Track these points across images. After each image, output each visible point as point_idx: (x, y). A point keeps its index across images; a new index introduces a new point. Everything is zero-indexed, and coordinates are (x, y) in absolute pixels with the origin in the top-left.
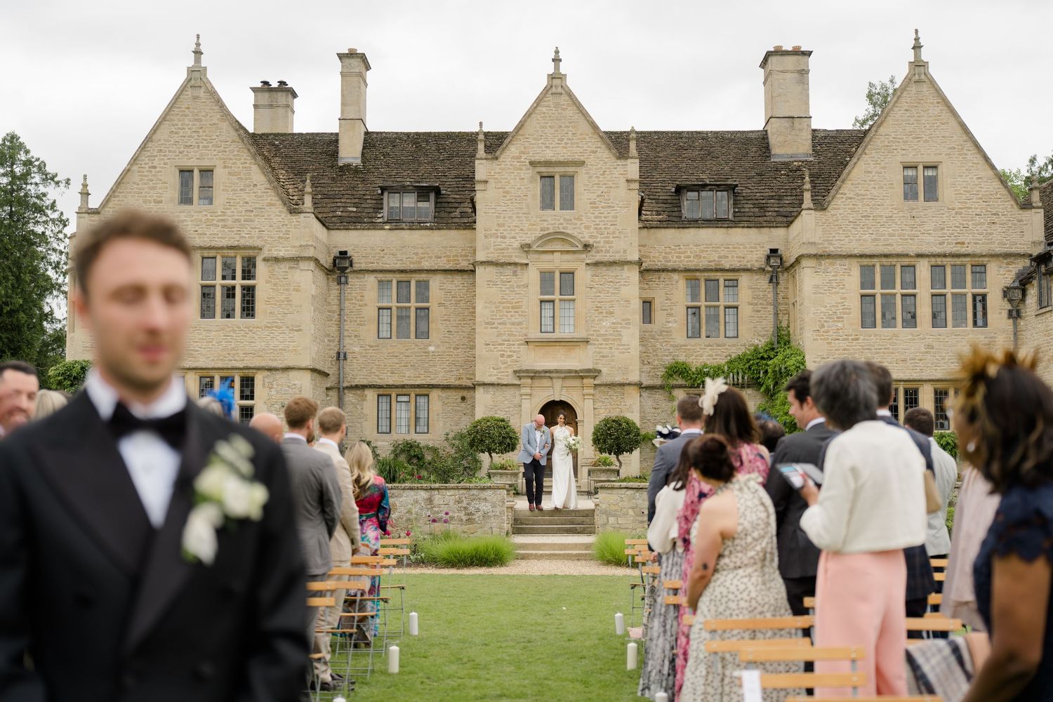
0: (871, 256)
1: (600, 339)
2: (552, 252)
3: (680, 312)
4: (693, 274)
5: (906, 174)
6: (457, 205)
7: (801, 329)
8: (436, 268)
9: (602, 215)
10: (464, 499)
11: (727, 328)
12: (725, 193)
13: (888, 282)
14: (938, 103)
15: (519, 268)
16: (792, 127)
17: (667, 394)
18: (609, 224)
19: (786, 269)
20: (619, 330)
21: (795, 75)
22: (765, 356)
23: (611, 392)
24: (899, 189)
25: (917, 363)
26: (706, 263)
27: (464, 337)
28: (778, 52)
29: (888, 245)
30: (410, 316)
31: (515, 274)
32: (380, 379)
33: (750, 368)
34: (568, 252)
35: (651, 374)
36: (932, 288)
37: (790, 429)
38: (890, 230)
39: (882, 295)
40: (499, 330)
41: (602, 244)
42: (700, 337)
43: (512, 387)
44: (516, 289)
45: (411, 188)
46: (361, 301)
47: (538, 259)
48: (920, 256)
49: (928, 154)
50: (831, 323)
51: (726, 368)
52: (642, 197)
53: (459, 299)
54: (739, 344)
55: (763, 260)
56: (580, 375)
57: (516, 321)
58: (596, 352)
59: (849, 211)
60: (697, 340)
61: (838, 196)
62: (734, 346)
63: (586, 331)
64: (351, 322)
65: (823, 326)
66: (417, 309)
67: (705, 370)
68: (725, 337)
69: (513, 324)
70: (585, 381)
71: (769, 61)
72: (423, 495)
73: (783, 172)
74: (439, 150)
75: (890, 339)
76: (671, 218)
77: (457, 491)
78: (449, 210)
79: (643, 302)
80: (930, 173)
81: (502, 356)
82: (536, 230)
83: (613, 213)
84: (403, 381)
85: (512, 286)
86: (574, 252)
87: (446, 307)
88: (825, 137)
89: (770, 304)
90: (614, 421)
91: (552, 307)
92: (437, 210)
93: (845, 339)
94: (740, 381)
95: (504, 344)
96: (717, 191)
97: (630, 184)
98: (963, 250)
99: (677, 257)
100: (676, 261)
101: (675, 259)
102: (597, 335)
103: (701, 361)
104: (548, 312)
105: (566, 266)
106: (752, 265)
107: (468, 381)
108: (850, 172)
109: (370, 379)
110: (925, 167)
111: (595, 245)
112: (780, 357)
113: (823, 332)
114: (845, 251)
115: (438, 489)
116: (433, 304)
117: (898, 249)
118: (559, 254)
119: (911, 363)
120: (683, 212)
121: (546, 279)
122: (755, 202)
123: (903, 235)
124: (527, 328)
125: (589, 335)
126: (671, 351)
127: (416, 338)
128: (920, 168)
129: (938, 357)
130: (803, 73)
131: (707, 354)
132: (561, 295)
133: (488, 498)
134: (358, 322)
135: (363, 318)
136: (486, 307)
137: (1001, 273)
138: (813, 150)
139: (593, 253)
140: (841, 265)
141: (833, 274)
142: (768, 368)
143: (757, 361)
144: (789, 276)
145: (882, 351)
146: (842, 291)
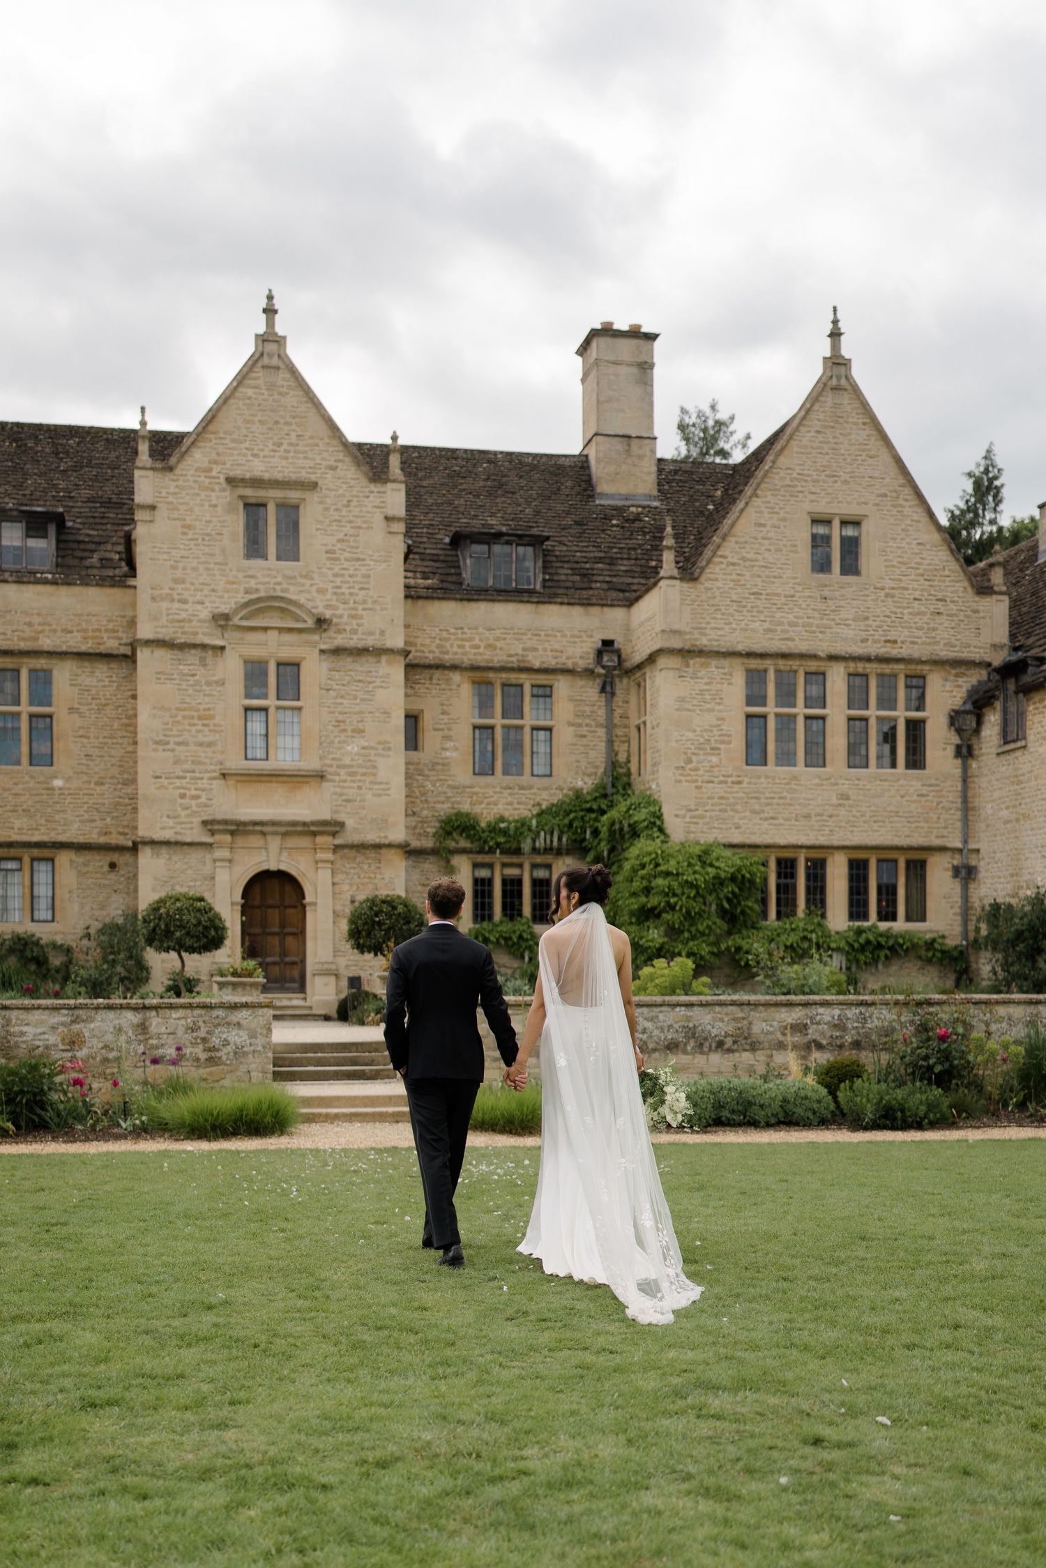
0: (763, 656)
1: (342, 772)
2: (265, 629)
3: (463, 734)
4: (484, 674)
5: (815, 531)
6: (93, 547)
7: (655, 765)
8: (64, 648)
9: (347, 573)
10: (201, 1023)
11: (535, 761)
12: (530, 550)
13: (786, 696)
14: (864, 424)
15: (210, 652)
16: (628, 451)
17: (443, 863)
18: (357, 587)
19: (628, 673)
20: (373, 758)
21: (634, 370)
22: (595, 807)
23: (360, 858)
24: (804, 554)
25: (826, 821)
26: (505, 658)
27: (113, 765)
28: (606, 331)
29: (787, 639)
30: (19, 729)
31: (203, 663)
33: (570, 825)
34: (290, 630)
35: (417, 831)
36: (849, 708)
37: (638, 919)
38: (791, 616)
39: (777, 715)
40: (176, 753)
41: (345, 619)
42: (493, 774)
43: (198, 847)
44: (204, 687)
45: (15, 513)
47: (242, 639)
48: (833, 658)
49: (849, 503)
50: (701, 757)
51: (534, 822)
52: (409, 546)
53: (103, 702)
54: (554, 787)
55: (592, 656)
56: (311, 830)
57: (206, 739)
58: (335, 794)
59: (731, 585)
60: (489, 779)
61: (716, 560)
62: (546, 789)
63: (321, 758)
65: (689, 761)
66: (32, 716)
67: (502, 825)
68: (532, 775)
69: (201, 744)
70: (319, 839)
71: (594, 344)
72: (131, 1017)
73: (614, 522)
74: (57, 454)
75: (788, 783)
76: (445, 585)
77: (189, 1011)
78: (80, 554)
79: (407, 716)
80: (850, 532)
81: (183, 796)
82: (237, 592)
83: (363, 570)
84: (10, 836)
85: (197, 683)
86: (300, 631)
87: (81, 715)
88: (676, 472)
89: (601, 725)
90: (384, 902)
91: (263, 719)
92: (61, 553)
93: (721, 782)
94: (555, 843)
95: (185, 778)
96: (518, 545)
97: (391, 524)
98: (895, 652)
99: (459, 646)
100: (456, 653)
101: (455, 649)
102: (338, 767)
103: (495, 811)
104: (256, 725)
105: (287, 654)
106: (575, 664)
107: (121, 838)
108: (733, 525)
110: (844, 523)
111: (335, 620)
112: (622, 807)
113: (691, 770)
114: (725, 643)
115: (156, 1008)
116: (59, 709)
117: (803, 647)
118: (276, 633)
119: (817, 821)
120: (464, 575)
121: (255, 673)
122: (575, 566)
123: (810, 625)
124: (223, 752)
125: (325, 765)
126: (450, 794)
127: (31, 764)
128: (836, 523)
129: (855, 813)
130: (645, 367)
131: (504, 801)
132: (278, 699)
133: (244, 1023)
136: (154, 716)
137: (947, 689)
138: (659, 491)
139: (331, 633)
140: (717, 668)
141: (706, 680)
142: (599, 825)
143: (581, 814)
144: (632, 683)
145: (775, 801)
146: (718, 707)
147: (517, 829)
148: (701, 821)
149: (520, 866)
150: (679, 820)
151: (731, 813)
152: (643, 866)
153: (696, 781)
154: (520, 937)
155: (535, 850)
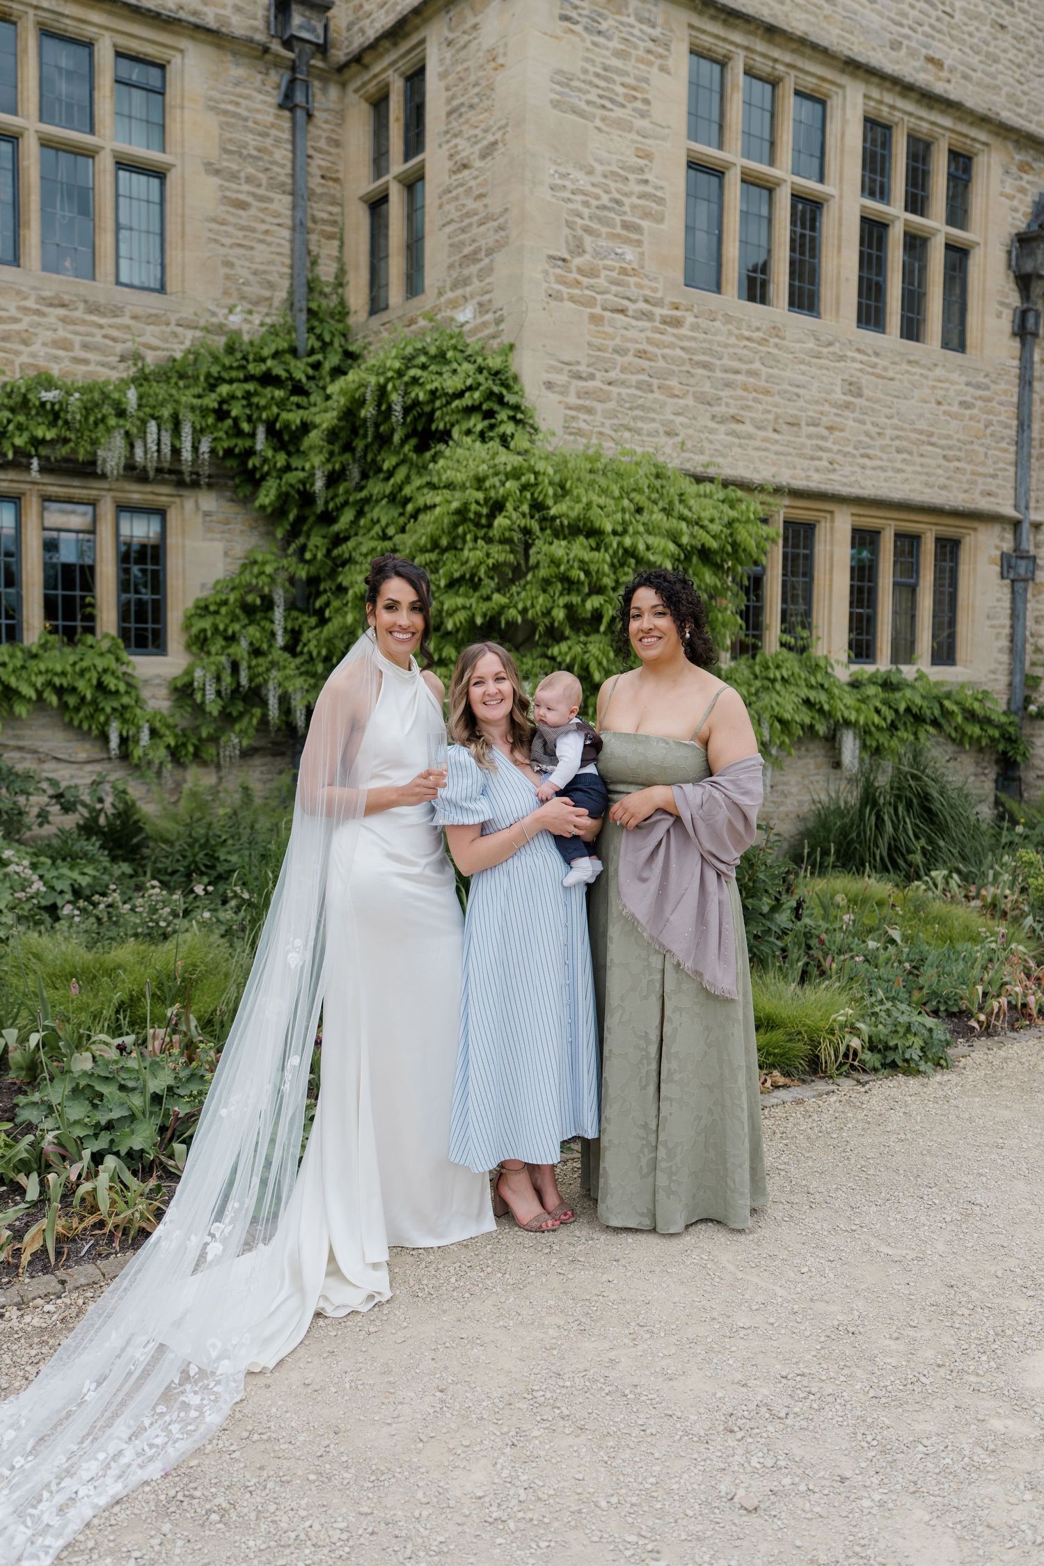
11: (123, 247)
19: (341, 69)
22: (279, 371)
25: (823, 438)
33: (221, 414)
36: (864, 192)
39: (743, 174)
42: (16, 263)
50: (603, 243)
51: (130, 396)
54: (173, 318)
55: (259, 10)
60: (7, 275)
65: (579, 249)
67: (47, 396)
68: (118, 283)
75: (763, 342)
89: (280, 187)
94: (187, 455)
98: (939, 88)
103: (24, 359)
106: (222, 20)
113: (580, 271)
119: (809, 437)
129: (869, 427)
131: (49, 334)
137: (1008, 190)
140: (641, 20)
141: (615, 44)
142: (294, 418)
143: (250, 387)
144: (352, 98)
145: (740, 378)
146: (640, 123)
147: (87, 410)
148: (599, 407)
149: (93, 503)
150: (554, 397)
151: (657, 395)
152: (497, 507)
153: (590, 303)
154: (100, 687)
155: (133, 471)
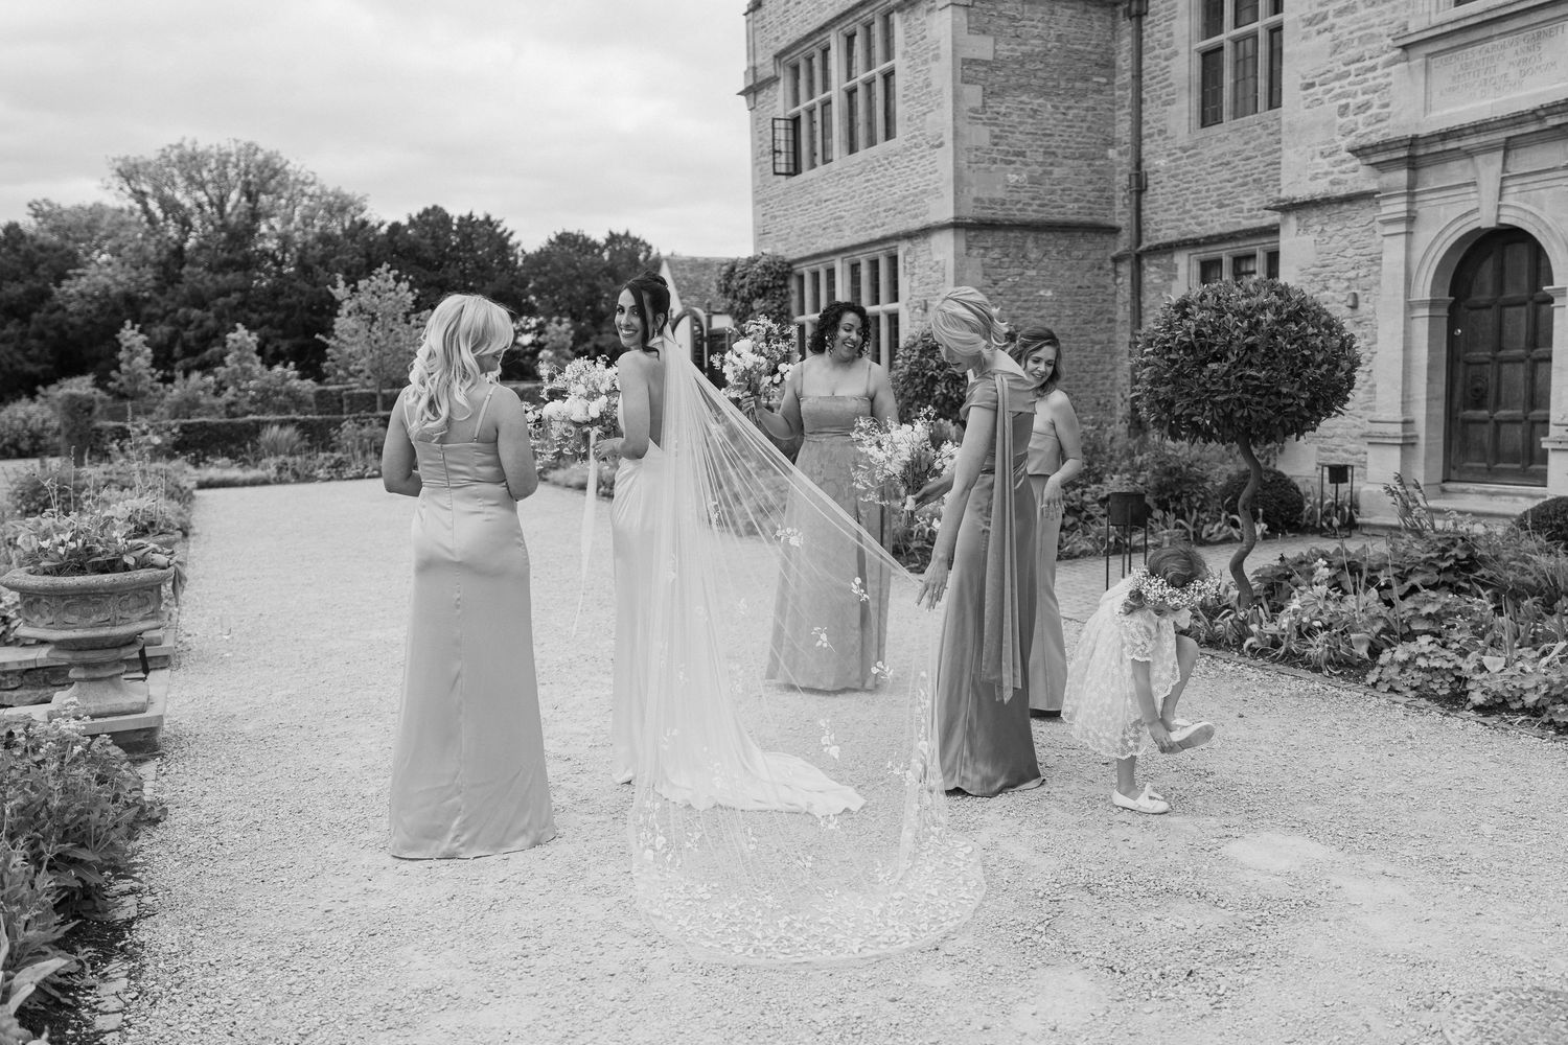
30: (1259, 56)
32: (1199, 224)
40: (1336, 32)
43: (1364, 203)
46: (1168, 45)
64: (1152, 102)
66: (1271, 32)
81: (1343, 111)
84: (1239, 223)
95: (1347, 74)
109: (1184, 228)
127: (1271, 107)
134: (1164, 98)
135: (1171, 85)
